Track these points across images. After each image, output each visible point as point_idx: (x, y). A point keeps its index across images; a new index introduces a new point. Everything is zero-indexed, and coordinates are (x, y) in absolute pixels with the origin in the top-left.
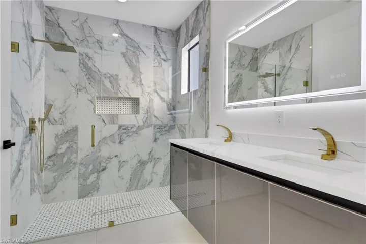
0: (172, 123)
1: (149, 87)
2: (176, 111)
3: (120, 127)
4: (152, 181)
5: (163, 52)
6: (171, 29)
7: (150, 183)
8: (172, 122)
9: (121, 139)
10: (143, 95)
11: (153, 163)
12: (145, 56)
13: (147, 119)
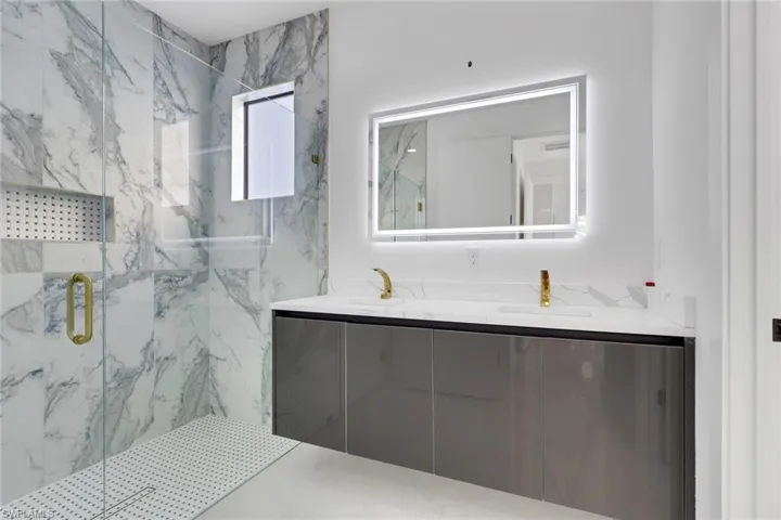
0: (201, 267)
1: (141, 172)
2: (211, 239)
3: (49, 281)
4: (152, 420)
5: (179, 88)
6: (199, 39)
7: (145, 430)
8: (201, 265)
9: (52, 316)
10: (127, 190)
11: (154, 371)
12: (131, 86)
13: (136, 258)
